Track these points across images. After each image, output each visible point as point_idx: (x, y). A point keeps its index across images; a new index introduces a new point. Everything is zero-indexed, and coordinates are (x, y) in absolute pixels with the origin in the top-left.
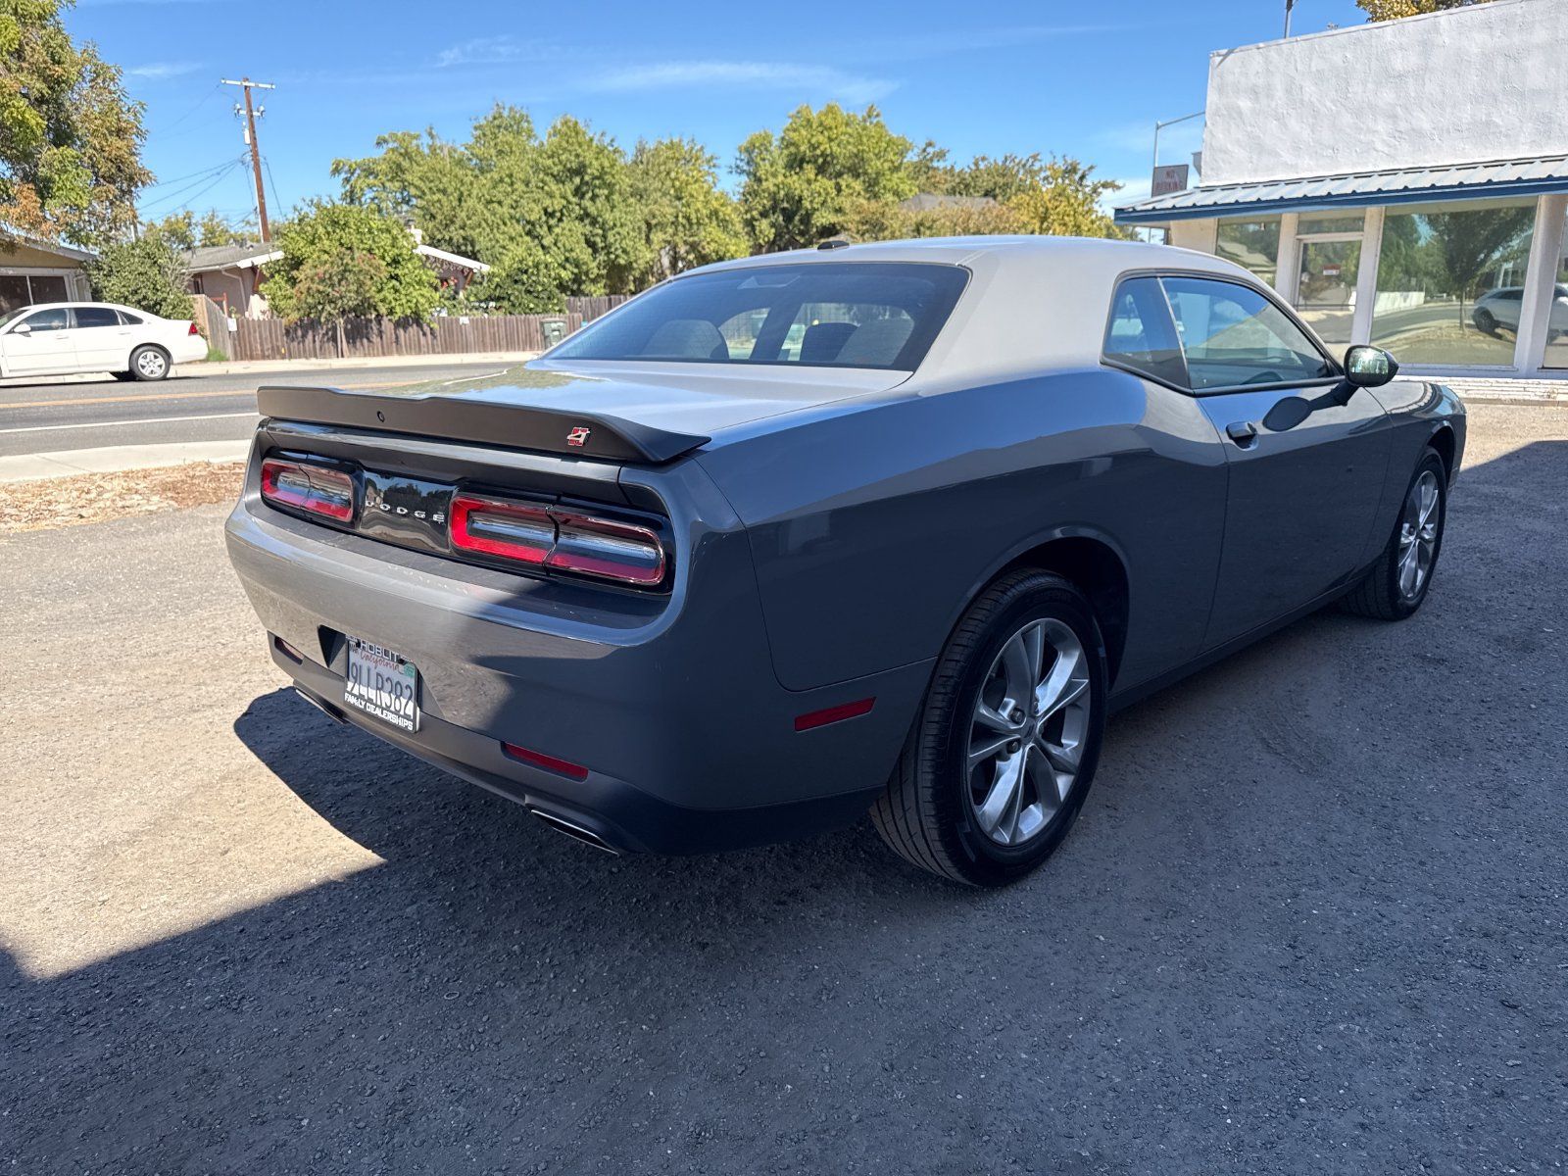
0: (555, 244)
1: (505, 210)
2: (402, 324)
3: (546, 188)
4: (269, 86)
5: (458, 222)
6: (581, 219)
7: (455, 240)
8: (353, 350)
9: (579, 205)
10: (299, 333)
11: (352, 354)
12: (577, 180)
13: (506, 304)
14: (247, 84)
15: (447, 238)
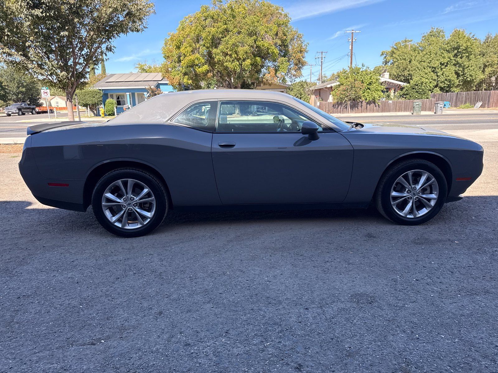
0: (443, 75)
1: (425, 64)
2: (369, 103)
3: (443, 55)
4: (359, 32)
5: (408, 69)
6: (455, 65)
7: (405, 75)
8: (352, 111)
9: (455, 60)
10: (337, 106)
11: (351, 112)
12: (456, 51)
13: (408, 96)
14: (353, 32)
15: (403, 74)
